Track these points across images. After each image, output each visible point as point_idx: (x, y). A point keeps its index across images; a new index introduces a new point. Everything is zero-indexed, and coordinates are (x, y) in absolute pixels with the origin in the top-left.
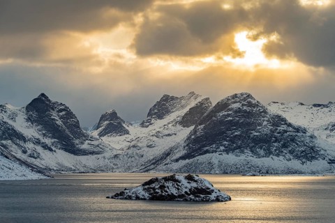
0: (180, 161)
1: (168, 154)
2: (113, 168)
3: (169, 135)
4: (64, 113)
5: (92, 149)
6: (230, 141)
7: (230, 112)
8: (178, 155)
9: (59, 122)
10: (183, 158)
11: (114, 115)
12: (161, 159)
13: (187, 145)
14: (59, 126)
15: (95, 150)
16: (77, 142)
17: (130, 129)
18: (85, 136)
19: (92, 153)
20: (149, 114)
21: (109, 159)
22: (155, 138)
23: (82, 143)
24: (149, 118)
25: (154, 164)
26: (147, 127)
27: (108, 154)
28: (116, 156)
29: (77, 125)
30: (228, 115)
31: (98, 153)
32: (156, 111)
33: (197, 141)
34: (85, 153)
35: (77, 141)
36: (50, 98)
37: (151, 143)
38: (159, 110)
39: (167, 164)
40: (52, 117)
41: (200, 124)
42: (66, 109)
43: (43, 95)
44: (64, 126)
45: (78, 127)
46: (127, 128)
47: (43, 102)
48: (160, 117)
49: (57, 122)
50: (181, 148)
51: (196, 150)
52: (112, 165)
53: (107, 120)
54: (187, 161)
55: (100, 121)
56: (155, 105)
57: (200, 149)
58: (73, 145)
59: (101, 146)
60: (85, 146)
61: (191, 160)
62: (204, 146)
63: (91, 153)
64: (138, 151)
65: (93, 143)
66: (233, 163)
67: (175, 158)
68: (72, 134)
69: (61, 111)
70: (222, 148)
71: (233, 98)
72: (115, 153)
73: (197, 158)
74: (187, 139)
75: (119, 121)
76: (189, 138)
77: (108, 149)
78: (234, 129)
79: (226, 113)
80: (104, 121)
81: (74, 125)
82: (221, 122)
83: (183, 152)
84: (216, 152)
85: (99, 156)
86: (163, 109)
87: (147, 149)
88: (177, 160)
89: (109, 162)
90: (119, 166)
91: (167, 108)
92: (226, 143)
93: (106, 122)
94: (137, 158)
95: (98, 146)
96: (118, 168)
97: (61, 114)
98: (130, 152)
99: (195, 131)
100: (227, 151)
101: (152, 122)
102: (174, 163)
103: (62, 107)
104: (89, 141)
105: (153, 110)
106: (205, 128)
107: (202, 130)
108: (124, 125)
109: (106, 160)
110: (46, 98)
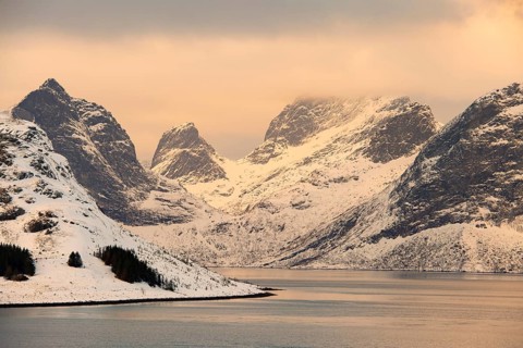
0: (383, 240)
1: (350, 225)
2: (215, 256)
3: (342, 180)
4: (100, 126)
5: (165, 210)
6: (503, 194)
7: (502, 127)
8: (377, 228)
9: (90, 148)
10: (390, 233)
11: (190, 136)
12: (332, 235)
13: (399, 204)
14: (91, 157)
15: (174, 212)
16: (133, 195)
17: (228, 166)
18: (148, 181)
19: (166, 220)
20: (270, 134)
21: (204, 235)
22: (308, 187)
23: (142, 197)
24: (268, 142)
25: (313, 246)
26: (265, 162)
27: (202, 223)
28: (221, 227)
29: (129, 155)
30: (499, 134)
31: (178, 220)
32: (285, 126)
33: (423, 193)
34: (148, 219)
35: (131, 193)
36: (67, 91)
37: (301, 198)
38: (291, 125)
39: (352, 248)
40: (75, 136)
41: (429, 155)
42: (106, 118)
43: (52, 83)
44: (101, 158)
45: (133, 159)
46: (220, 163)
47: (52, 99)
48: (295, 139)
49: (86, 148)
50: (384, 210)
51: (421, 216)
52: (212, 247)
53: (175, 145)
54: (400, 240)
55: (159, 147)
56: (282, 114)
57: (429, 212)
58: (122, 201)
59: (185, 204)
60: (150, 204)
61: (409, 238)
62: (440, 206)
63: (162, 220)
64: (272, 217)
65: (166, 196)
66: (511, 246)
67: (369, 233)
68: (121, 176)
69: (94, 121)
70: (484, 211)
71: (510, 94)
72: (219, 221)
73: (424, 233)
74: (397, 190)
75: (201, 148)
76: (401, 188)
77: (202, 211)
78: (513, 167)
79: (493, 128)
80: (169, 148)
81: (125, 156)
82: (482, 151)
83: (389, 221)
84: (469, 219)
85: (181, 226)
86: (300, 123)
87: (292, 212)
88: (375, 239)
89: (204, 240)
90: (229, 249)
91: (309, 121)
92: (492, 198)
93: (172, 151)
94: (271, 232)
95: (179, 203)
96: (227, 255)
97: (93, 128)
98: (254, 217)
99: (416, 171)
100: (497, 217)
101: (276, 150)
102: (367, 246)
103: (97, 113)
104: (159, 193)
105: (279, 125)
106: (441, 164)
107: (433, 168)
108: (213, 158)
109: (199, 236)
110: (60, 89)
